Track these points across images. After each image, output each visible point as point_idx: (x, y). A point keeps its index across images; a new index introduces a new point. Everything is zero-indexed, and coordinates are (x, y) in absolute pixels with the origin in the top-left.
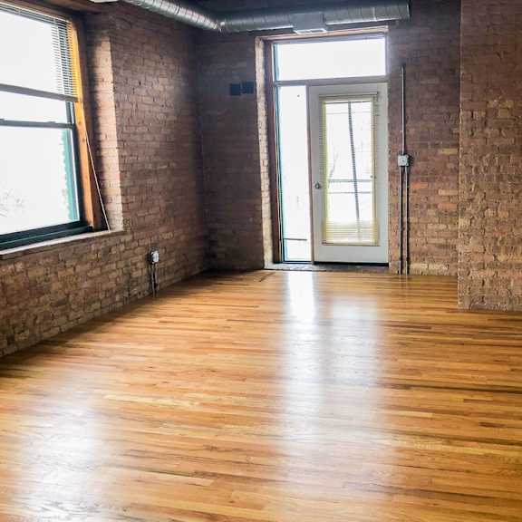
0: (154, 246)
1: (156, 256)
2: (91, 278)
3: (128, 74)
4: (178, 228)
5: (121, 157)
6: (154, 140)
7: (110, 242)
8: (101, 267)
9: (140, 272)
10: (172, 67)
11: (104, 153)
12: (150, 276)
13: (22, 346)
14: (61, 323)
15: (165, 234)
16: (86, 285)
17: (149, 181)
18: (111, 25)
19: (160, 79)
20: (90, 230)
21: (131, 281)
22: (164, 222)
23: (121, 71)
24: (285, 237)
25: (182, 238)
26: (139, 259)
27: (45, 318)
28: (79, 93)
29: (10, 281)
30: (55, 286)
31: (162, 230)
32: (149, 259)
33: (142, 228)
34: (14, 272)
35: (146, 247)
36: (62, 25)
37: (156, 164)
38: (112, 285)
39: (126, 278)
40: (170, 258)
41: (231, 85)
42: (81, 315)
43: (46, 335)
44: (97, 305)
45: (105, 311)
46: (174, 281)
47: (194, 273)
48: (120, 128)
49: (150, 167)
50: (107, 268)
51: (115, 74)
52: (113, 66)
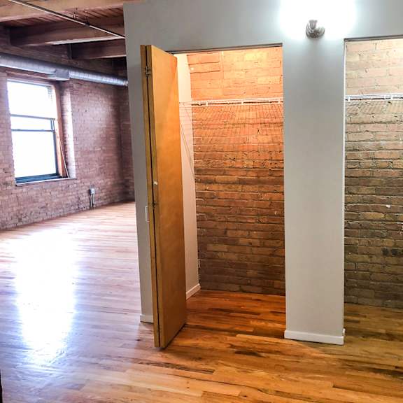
0: (93, 186)
1: (93, 191)
2: (58, 198)
3: (80, 107)
4: (107, 178)
5: (75, 145)
6: (93, 136)
7: (69, 183)
8: (64, 194)
9: (85, 198)
10: (104, 102)
11: (67, 143)
12: (90, 200)
13: (25, 223)
14: (43, 216)
15: (100, 181)
16: (56, 201)
17: (91, 156)
18: (71, 87)
19: (98, 109)
20: (61, 177)
21: (79, 202)
22: (98, 175)
23: (76, 106)
25: (109, 183)
26: (85, 192)
27: (36, 213)
28: (56, 117)
29: (20, 195)
30: (41, 200)
31: (98, 178)
32: (89, 192)
33: (85, 177)
34: (22, 192)
35: (88, 187)
36: (49, 88)
37: (94, 148)
38: (69, 202)
39: (77, 200)
40: (102, 192)
42: (52, 213)
43: (36, 220)
44: (61, 210)
45: (66, 213)
46: (104, 204)
47: (116, 201)
48: (74, 132)
49: (91, 149)
50: (67, 194)
51: (73, 108)
52: (72, 104)
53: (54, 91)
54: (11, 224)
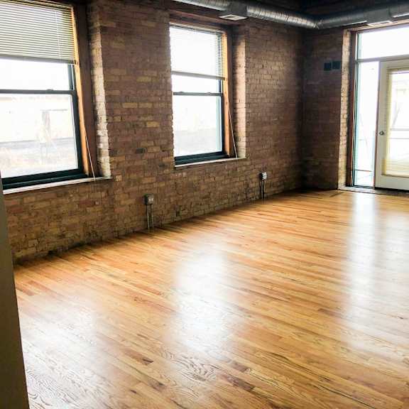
0: (265, 169)
1: (265, 175)
2: (225, 185)
3: (256, 61)
4: (282, 158)
5: (247, 113)
6: (270, 102)
7: (236, 165)
8: (231, 179)
9: (254, 184)
10: (286, 54)
11: (238, 110)
12: (261, 187)
13: (183, 218)
14: (205, 208)
15: (274, 162)
16: (221, 188)
17: (265, 128)
18: (246, 32)
19: (277, 63)
20: (227, 157)
21: (248, 189)
22: (273, 154)
23: (251, 60)
24: (356, 168)
25: (285, 165)
26: (254, 176)
27: (197, 204)
28: (226, 76)
29: (179, 181)
30: (203, 187)
31: (270, 159)
32: (261, 176)
33: (258, 157)
34: (181, 177)
35: (260, 170)
36: (220, 35)
37: (270, 117)
38: (235, 190)
39: (245, 187)
40: (275, 177)
41: (325, 64)
42: (214, 205)
43: (196, 214)
44: (226, 201)
45: (231, 205)
46: (277, 192)
47: (290, 189)
48: (248, 95)
49: (266, 119)
50: (234, 180)
51: (247, 62)
52: (246, 57)
53: (225, 40)
54: (168, 218)
